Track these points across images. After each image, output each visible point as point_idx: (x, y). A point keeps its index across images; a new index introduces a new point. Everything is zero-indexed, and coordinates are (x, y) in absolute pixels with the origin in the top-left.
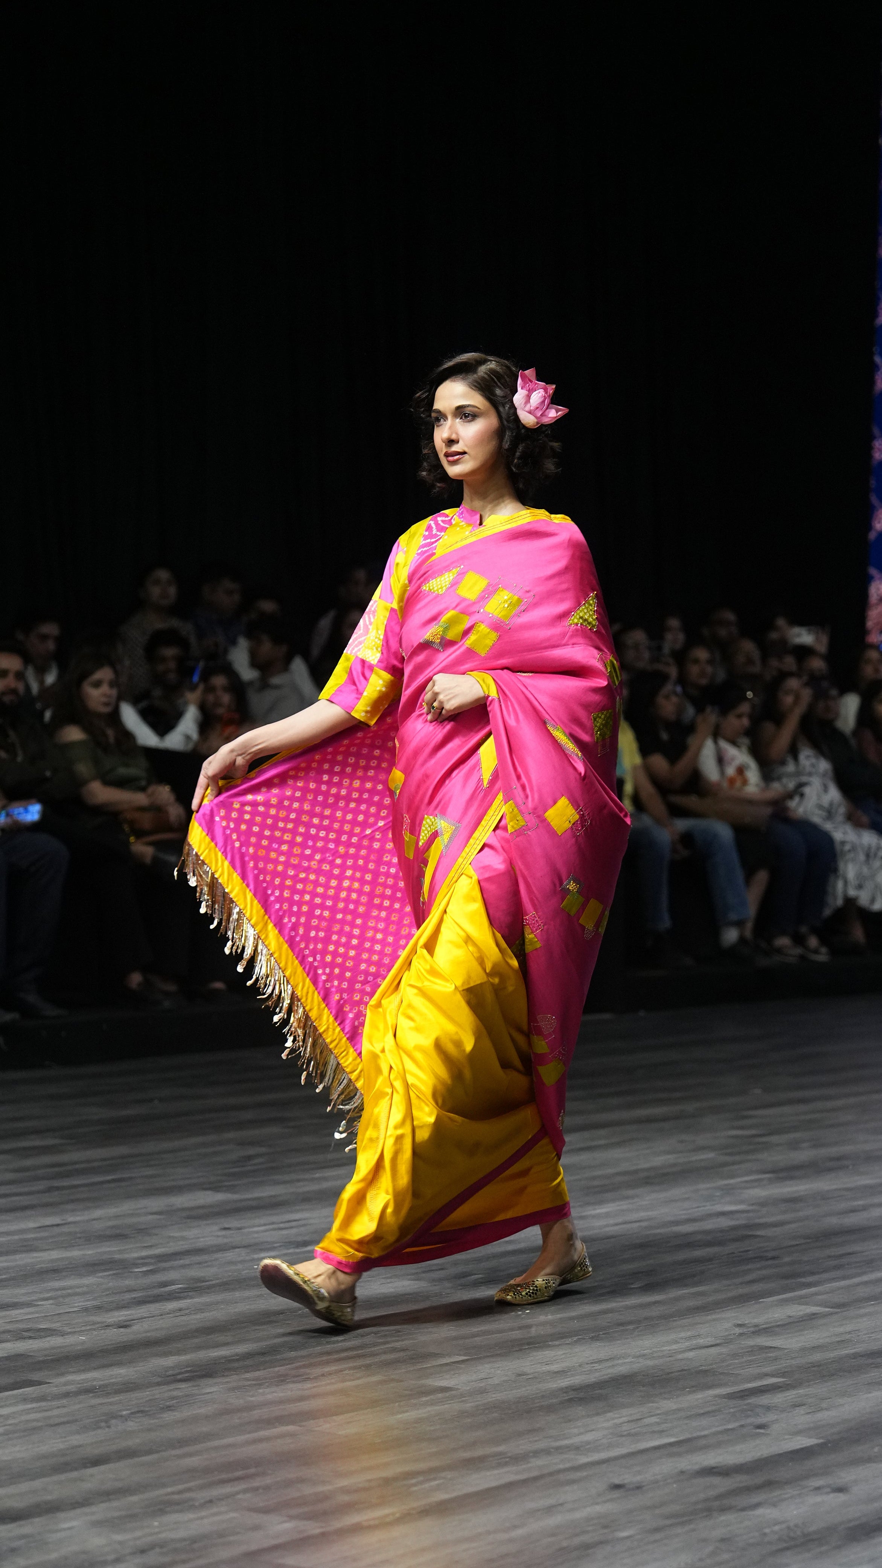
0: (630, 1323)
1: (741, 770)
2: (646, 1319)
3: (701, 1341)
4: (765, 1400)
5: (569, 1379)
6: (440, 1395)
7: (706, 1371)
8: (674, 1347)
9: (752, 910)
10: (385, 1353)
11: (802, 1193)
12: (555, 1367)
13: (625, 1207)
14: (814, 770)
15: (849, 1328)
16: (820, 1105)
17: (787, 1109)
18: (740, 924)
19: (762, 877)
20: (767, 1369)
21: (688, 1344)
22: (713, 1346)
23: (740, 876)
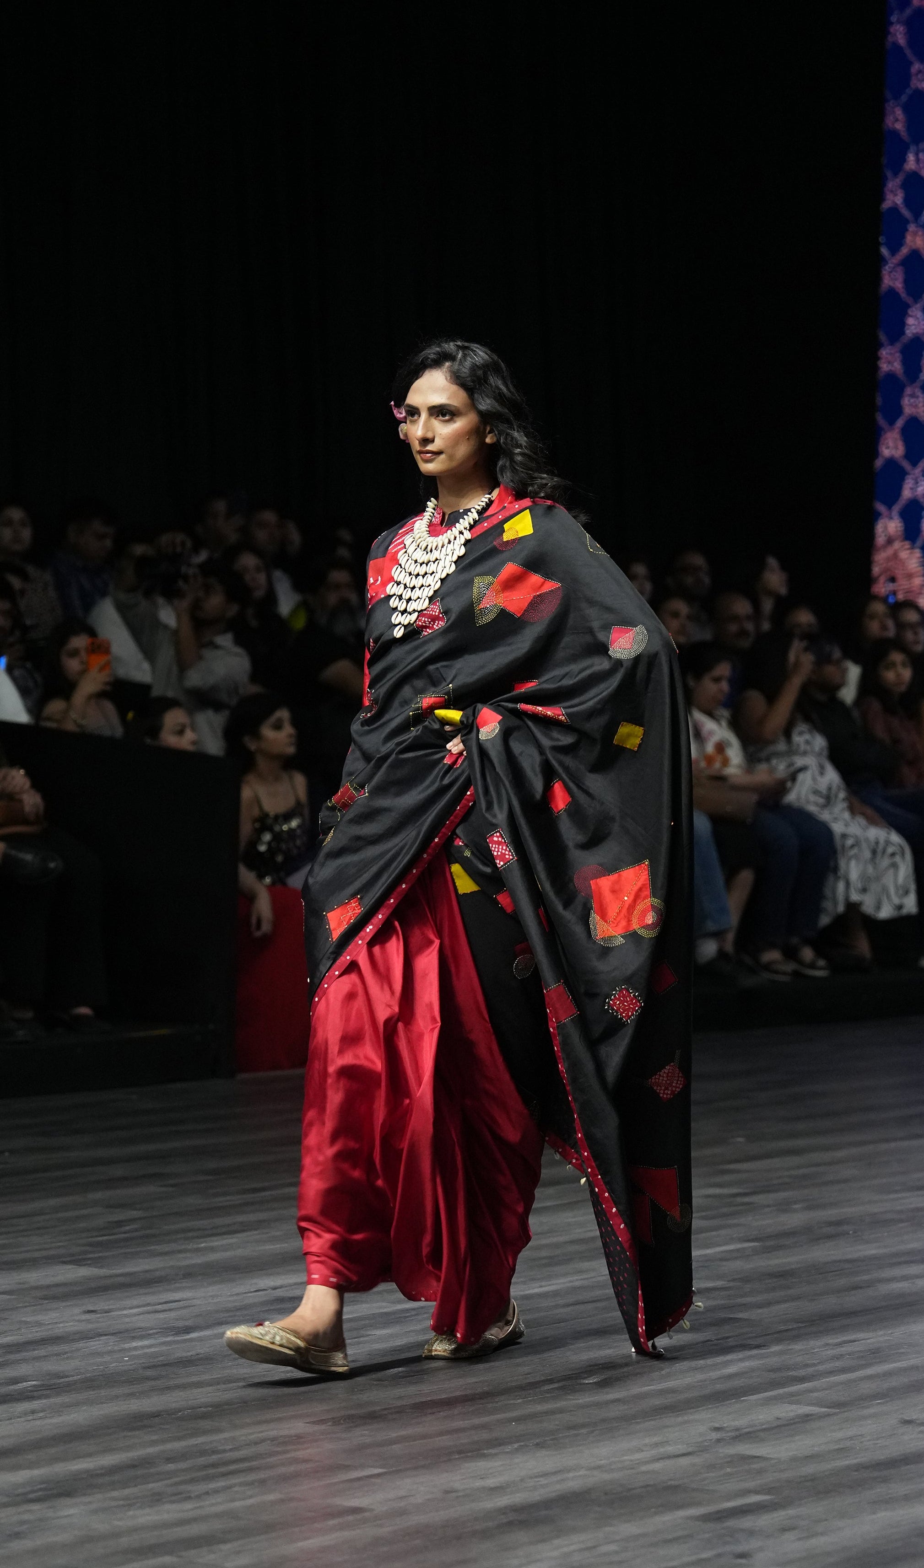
0: (583, 1426)
1: (721, 747)
2: (604, 1420)
3: (670, 1449)
4: (746, 1522)
5: (508, 1497)
6: (350, 1518)
7: (676, 1487)
8: (638, 1456)
9: (733, 919)
10: (283, 1465)
11: (793, 1267)
12: (491, 1482)
14: (808, 748)
15: (850, 1433)
16: (816, 1157)
17: (776, 1162)
18: (718, 935)
19: (746, 877)
20: (751, 1484)
21: (654, 1452)
22: (684, 1455)
23: (719, 878)
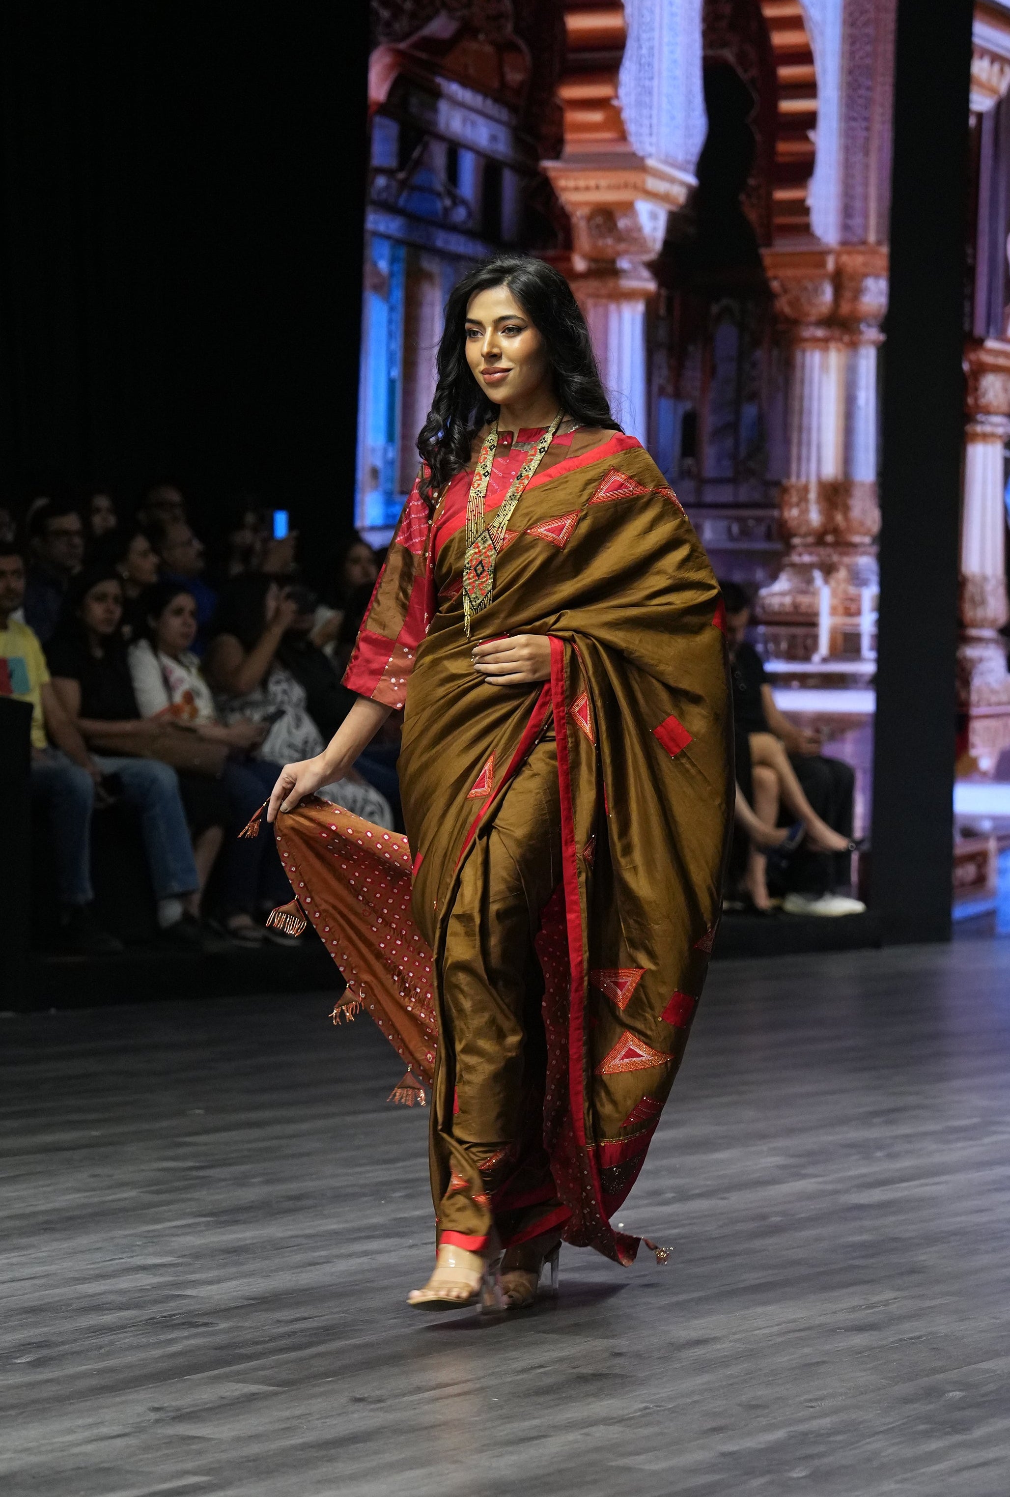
0: (12, 1407)
1: (189, 697)
2: (34, 1402)
3: (105, 1430)
7: (108, 1469)
8: (70, 1438)
9: (200, 879)
11: (248, 1242)
13: (14, 1260)
14: (286, 698)
15: (297, 1412)
16: (277, 1129)
17: (234, 1135)
18: (183, 896)
19: (214, 835)
20: (189, 1465)
21: (87, 1434)
22: (119, 1436)
23: (185, 834)
